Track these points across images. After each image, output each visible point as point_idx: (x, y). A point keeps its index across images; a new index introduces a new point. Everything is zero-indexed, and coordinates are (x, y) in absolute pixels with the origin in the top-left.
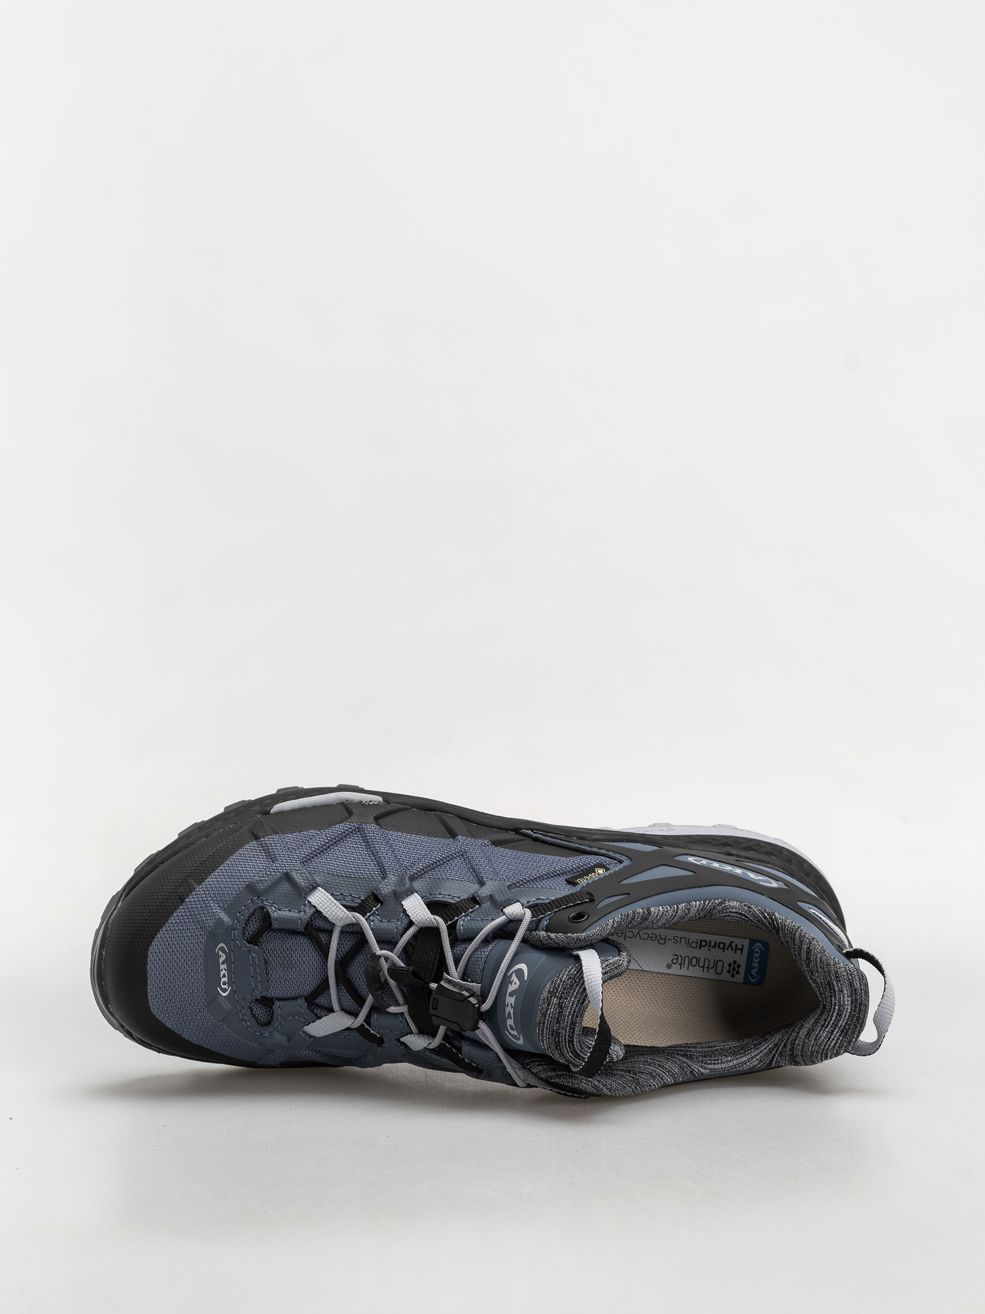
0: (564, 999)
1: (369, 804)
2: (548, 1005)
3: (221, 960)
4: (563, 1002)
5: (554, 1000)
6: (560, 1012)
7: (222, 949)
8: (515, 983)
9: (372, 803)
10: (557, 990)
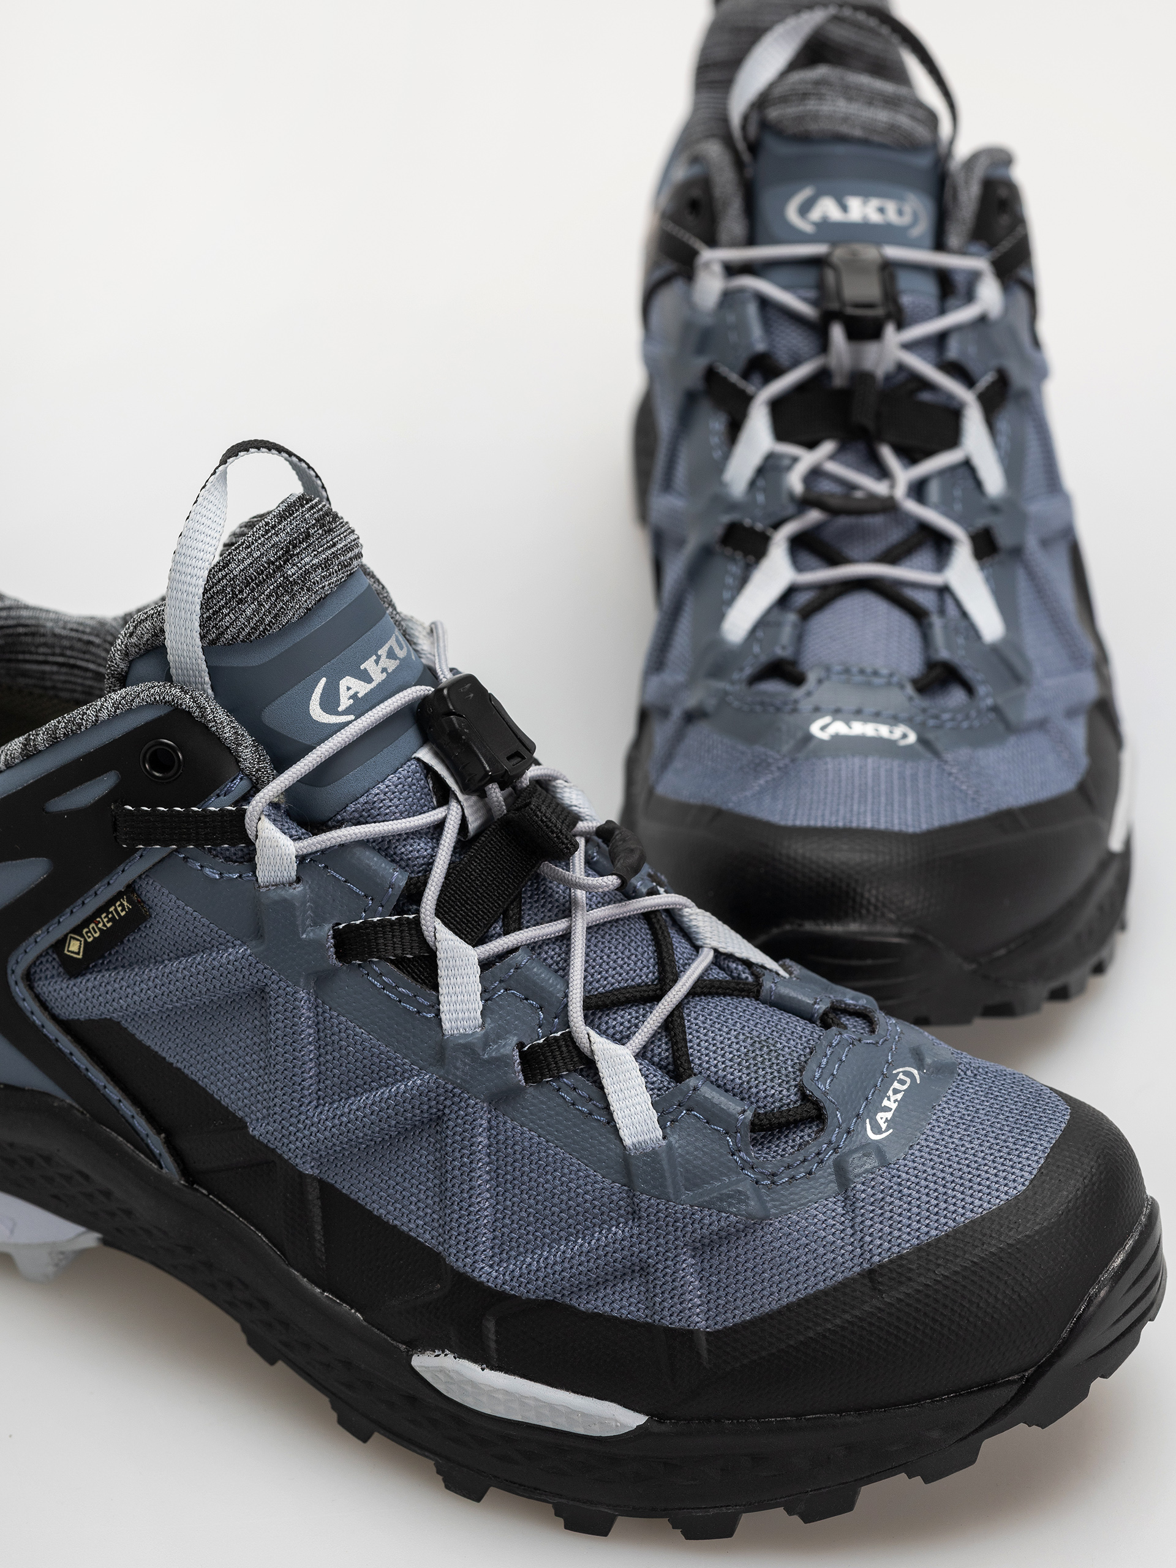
0: (273, 563)
1: (443, 1352)
2: (307, 572)
3: (889, 1115)
4: (280, 558)
5: (293, 575)
6: (295, 547)
7: (877, 1129)
8: (349, 689)
9: (437, 1352)
10: (275, 590)
